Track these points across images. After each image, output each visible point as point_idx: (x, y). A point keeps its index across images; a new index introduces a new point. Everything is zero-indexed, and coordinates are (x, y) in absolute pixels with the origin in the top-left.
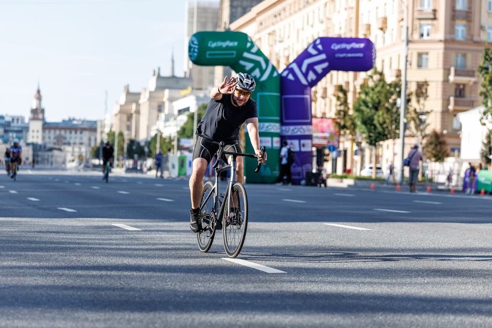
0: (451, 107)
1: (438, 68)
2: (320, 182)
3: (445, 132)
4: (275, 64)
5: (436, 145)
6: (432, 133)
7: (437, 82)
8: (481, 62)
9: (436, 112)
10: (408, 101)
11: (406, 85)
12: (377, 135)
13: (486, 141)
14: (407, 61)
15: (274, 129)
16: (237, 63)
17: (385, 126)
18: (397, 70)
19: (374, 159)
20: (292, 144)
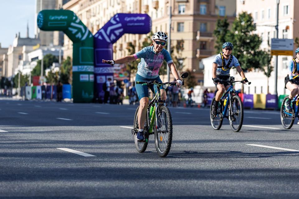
0: (198, 55)
1: (189, 32)
2: (119, 101)
3: (194, 70)
4: (90, 30)
5: (189, 79)
7: (189, 40)
8: (216, 28)
9: (189, 59)
10: (172, 51)
11: (171, 42)
15: (90, 70)
16: (67, 29)
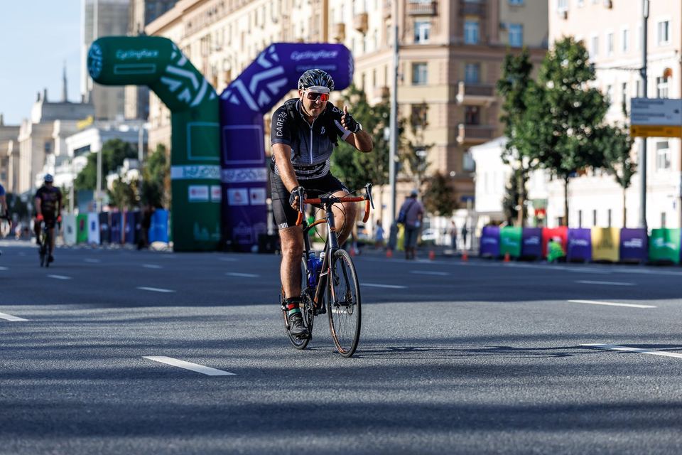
0: (460, 139)
1: (440, 85)
3: (453, 174)
4: (211, 81)
5: (441, 193)
6: (434, 176)
7: (440, 103)
8: (501, 75)
9: (439, 146)
10: (400, 131)
11: (397, 108)
12: (358, 179)
13: (510, 186)
14: (397, 75)
15: (212, 174)
16: (158, 81)
17: (368, 166)
18: (383, 88)
20: (238, 194)
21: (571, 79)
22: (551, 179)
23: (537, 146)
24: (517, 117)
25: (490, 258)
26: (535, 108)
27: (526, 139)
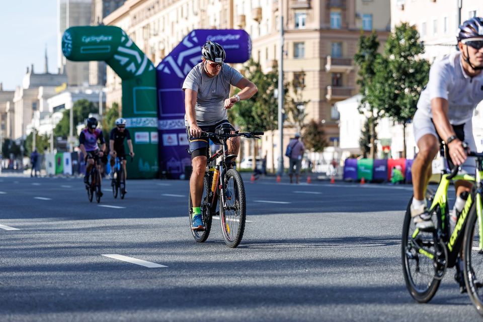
0: (328, 97)
1: (314, 58)
3: (323, 122)
4: (150, 58)
5: (315, 135)
6: (310, 123)
7: (314, 71)
8: (357, 50)
9: (314, 102)
10: (285, 91)
11: (283, 75)
12: (255, 126)
13: (364, 130)
14: (283, 51)
15: (152, 124)
16: (112, 58)
17: (263, 117)
18: (273, 61)
19: (253, 151)
20: (170, 138)
21: (407, 53)
22: (394, 125)
23: (384, 101)
24: (368, 80)
25: (350, 181)
26: (382, 74)
27: (375, 96)
